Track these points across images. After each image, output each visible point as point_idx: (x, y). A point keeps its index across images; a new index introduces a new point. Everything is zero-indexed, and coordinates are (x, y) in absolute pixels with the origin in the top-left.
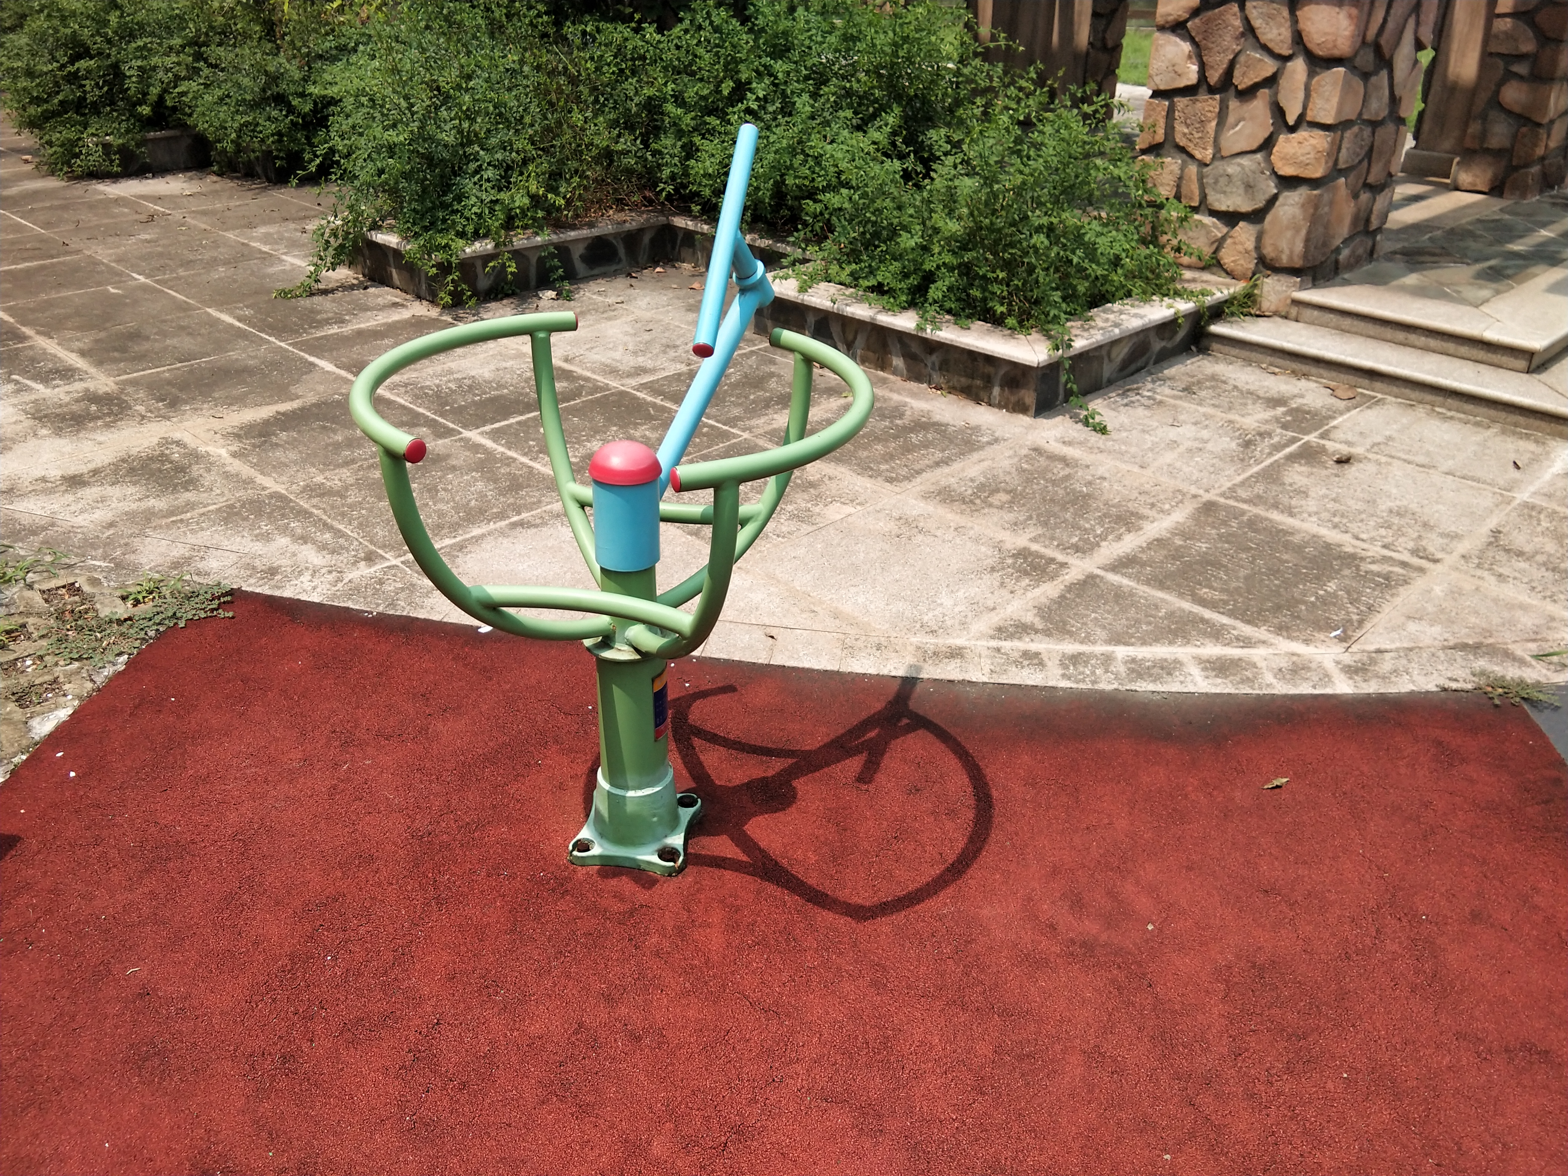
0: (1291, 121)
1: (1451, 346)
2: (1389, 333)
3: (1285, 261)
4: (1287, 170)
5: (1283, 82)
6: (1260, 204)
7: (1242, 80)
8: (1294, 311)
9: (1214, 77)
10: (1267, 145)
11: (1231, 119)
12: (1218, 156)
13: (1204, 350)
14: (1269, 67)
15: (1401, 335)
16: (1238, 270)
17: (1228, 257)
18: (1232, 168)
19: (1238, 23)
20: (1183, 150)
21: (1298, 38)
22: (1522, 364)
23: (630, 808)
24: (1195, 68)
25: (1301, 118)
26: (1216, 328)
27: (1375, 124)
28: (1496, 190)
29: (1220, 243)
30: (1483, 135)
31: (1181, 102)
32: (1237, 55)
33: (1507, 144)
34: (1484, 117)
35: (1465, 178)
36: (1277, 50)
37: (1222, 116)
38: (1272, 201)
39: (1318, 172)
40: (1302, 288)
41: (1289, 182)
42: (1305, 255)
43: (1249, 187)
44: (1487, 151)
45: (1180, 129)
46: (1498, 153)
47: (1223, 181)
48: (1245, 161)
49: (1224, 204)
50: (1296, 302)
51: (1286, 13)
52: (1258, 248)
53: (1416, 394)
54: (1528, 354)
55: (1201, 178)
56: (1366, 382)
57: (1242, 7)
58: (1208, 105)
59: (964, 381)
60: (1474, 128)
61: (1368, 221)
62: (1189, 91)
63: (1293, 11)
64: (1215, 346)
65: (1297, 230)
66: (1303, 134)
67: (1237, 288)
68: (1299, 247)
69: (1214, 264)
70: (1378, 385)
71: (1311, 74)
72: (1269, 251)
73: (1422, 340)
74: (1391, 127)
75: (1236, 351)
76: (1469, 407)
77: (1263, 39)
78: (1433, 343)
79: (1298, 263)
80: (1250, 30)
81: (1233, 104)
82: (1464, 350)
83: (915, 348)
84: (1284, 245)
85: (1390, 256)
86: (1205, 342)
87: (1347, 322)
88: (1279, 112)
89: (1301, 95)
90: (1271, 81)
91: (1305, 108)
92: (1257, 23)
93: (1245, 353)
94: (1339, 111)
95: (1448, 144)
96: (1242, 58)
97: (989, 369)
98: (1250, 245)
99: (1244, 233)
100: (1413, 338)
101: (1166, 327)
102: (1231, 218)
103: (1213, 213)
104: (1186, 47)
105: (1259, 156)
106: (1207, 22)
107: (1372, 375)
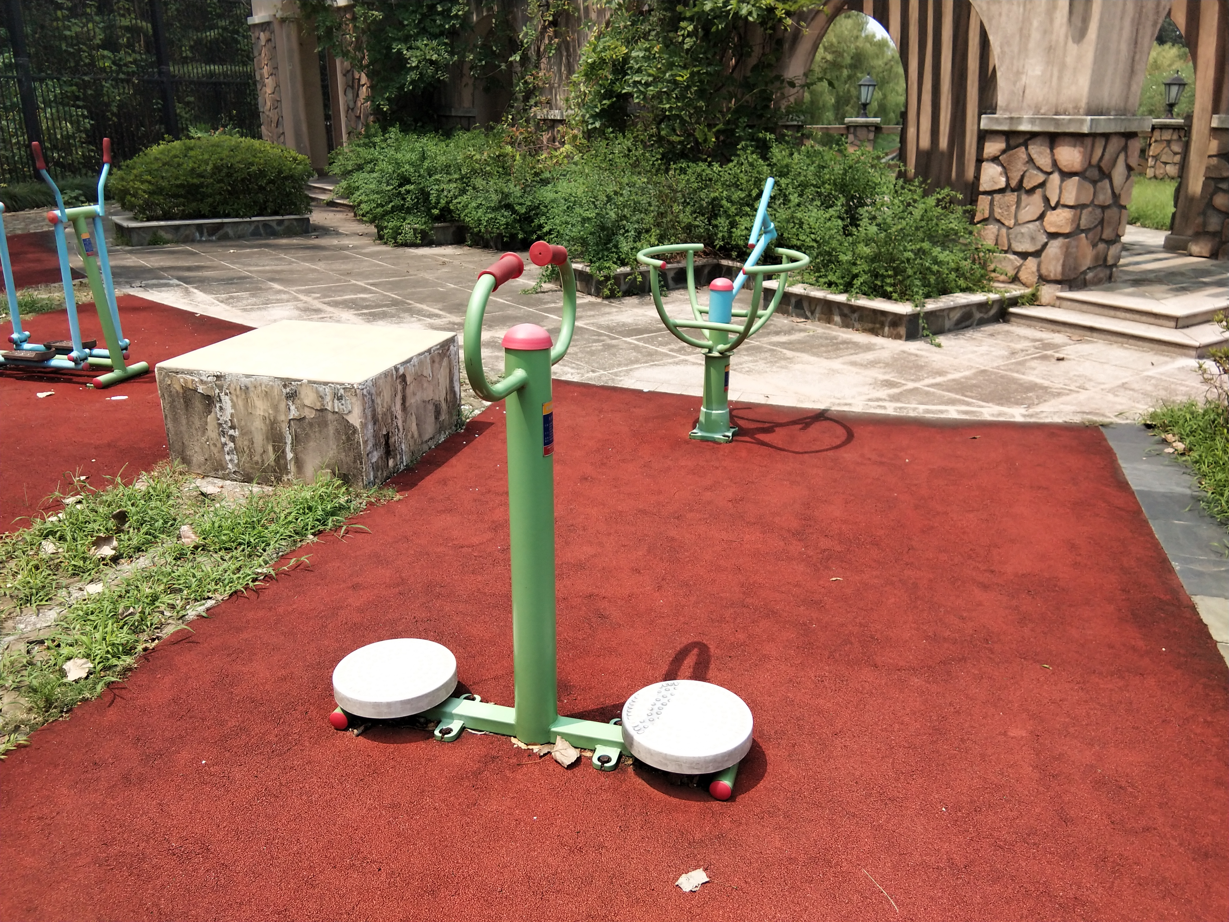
0: (1053, 204)
1: (1137, 317)
2: (1106, 311)
3: (1052, 276)
4: (1052, 230)
5: (1048, 185)
6: (1038, 247)
7: (1028, 184)
8: (1058, 303)
9: (1013, 183)
10: (1041, 217)
11: (1023, 204)
12: (1017, 224)
13: (1006, 321)
14: (1041, 178)
15: (1112, 313)
16: (1029, 282)
17: (1023, 276)
18: (1024, 229)
19: (1024, 156)
20: (998, 221)
21: (1055, 163)
22: (1173, 324)
23: (713, 417)
24: (1004, 179)
25: (1058, 204)
26: (1012, 310)
27: (1104, 208)
28: (1214, 255)
29: (1019, 268)
30: (1205, 224)
31: (997, 197)
32: (1025, 172)
33: (1218, 228)
34: (1204, 213)
35: (1195, 248)
36: (1045, 169)
37: (1018, 203)
38: (1045, 245)
39: (1067, 230)
40: (1061, 291)
41: (1053, 236)
42: (1063, 273)
43: (1033, 239)
44: (1207, 233)
45: (997, 210)
46: (1214, 234)
47: (1019, 236)
48: (1031, 226)
49: (1020, 248)
50: (1059, 298)
51: (1048, 151)
52: (1039, 270)
53: (1114, 338)
54: (1176, 319)
55: (1008, 235)
56: (1089, 333)
57: (1027, 149)
58: (1012, 198)
59: (870, 326)
60: (1199, 220)
61: (1105, 260)
62: (1001, 191)
63: (1052, 149)
64: (1013, 319)
65: (1058, 260)
66: (1059, 211)
67: (1028, 291)
68: (1059, 269)
69: (1015, 279)
70: (1095, 335)
71: (1062, 181)
72: (1044, 272)
73: (1123, 315)
74: (1115, 210)
75: (1023, 321)
76: (1140, 343)
77: (1038, 164)
78: (1128, 315)
79: (1059, 277)
80: (1031, 160)
81: (1024, 197)
82: (1144, 318)
83: (846, 311)
84: (1052, 268)
85: (1126, 281)
86: (1007, 317)
87: (1085, 307)
88: (1047, 200)
89: (1058, 191)
90: (1042, 185)
91: (1060, 198)
92: (1034, 156)
93: (1028, 322)
94: (1077, 198)
95: (1190, 232)
96: (1027, 174)
97: (883, 318)
98: (1035, 269)
99: (1031, 263)
100: (1119, 314)
101: (982, 306)
102: (1024, 255)
103: (1015, 253)
104: (999, 169)
105: (1037, 223)
106: (1010, 156)
107: (1092, 329)
